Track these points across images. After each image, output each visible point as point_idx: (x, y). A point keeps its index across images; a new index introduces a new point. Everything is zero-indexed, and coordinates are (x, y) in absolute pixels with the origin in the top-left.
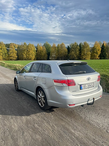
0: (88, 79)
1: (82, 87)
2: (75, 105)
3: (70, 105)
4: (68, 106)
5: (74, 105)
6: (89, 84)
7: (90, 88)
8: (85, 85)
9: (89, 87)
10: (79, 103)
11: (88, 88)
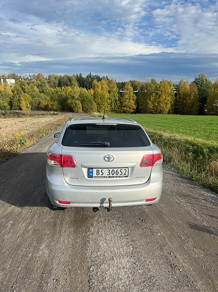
0: (106, 159)
1: (92, 173)
2: (70, 205)
3: (60, 202)
4: (57, 202)
5: (68, 203)
6: (111, 170)
7: (113, 177)
8: (100, 170)
9: (111, 175)
10: (79, 203)
11: (110, 177)
